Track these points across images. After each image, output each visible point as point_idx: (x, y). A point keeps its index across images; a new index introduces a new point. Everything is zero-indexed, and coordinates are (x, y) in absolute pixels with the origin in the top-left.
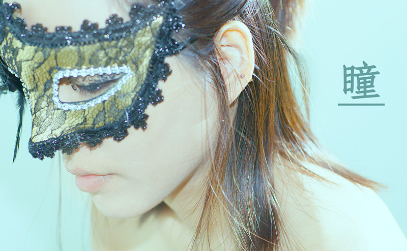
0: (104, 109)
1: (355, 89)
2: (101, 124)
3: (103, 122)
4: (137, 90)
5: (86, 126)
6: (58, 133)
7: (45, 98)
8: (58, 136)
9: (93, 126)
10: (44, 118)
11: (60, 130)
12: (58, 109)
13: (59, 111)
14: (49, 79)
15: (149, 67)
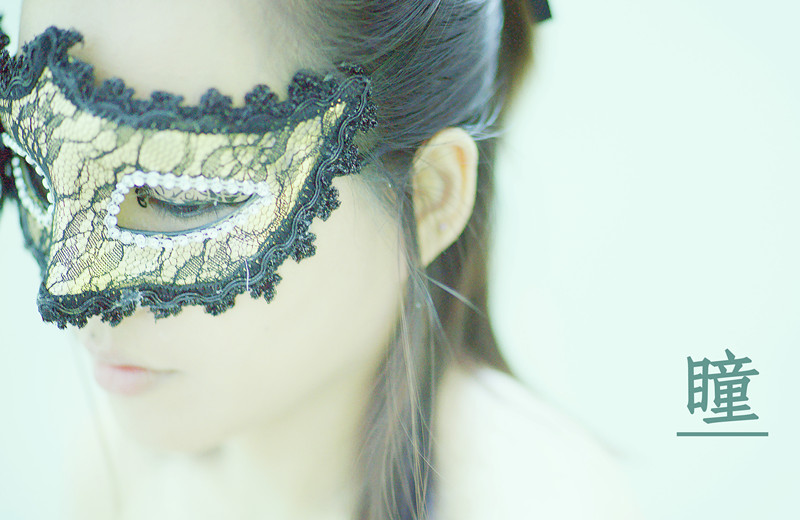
0: (203, 253)
1: (711, 404)
2: (190, 280)
3: (194, 277)
4: (273, 230)
5: (159, 278)
6: (102, 284)
7: (90, 215)
8: (101, 289)
9: (172, 282)
10: (81, 252)
11: (107, 279)
12: (111, 239)
13: (112, 244)
14: (110, 182)
15: (304, 190)
